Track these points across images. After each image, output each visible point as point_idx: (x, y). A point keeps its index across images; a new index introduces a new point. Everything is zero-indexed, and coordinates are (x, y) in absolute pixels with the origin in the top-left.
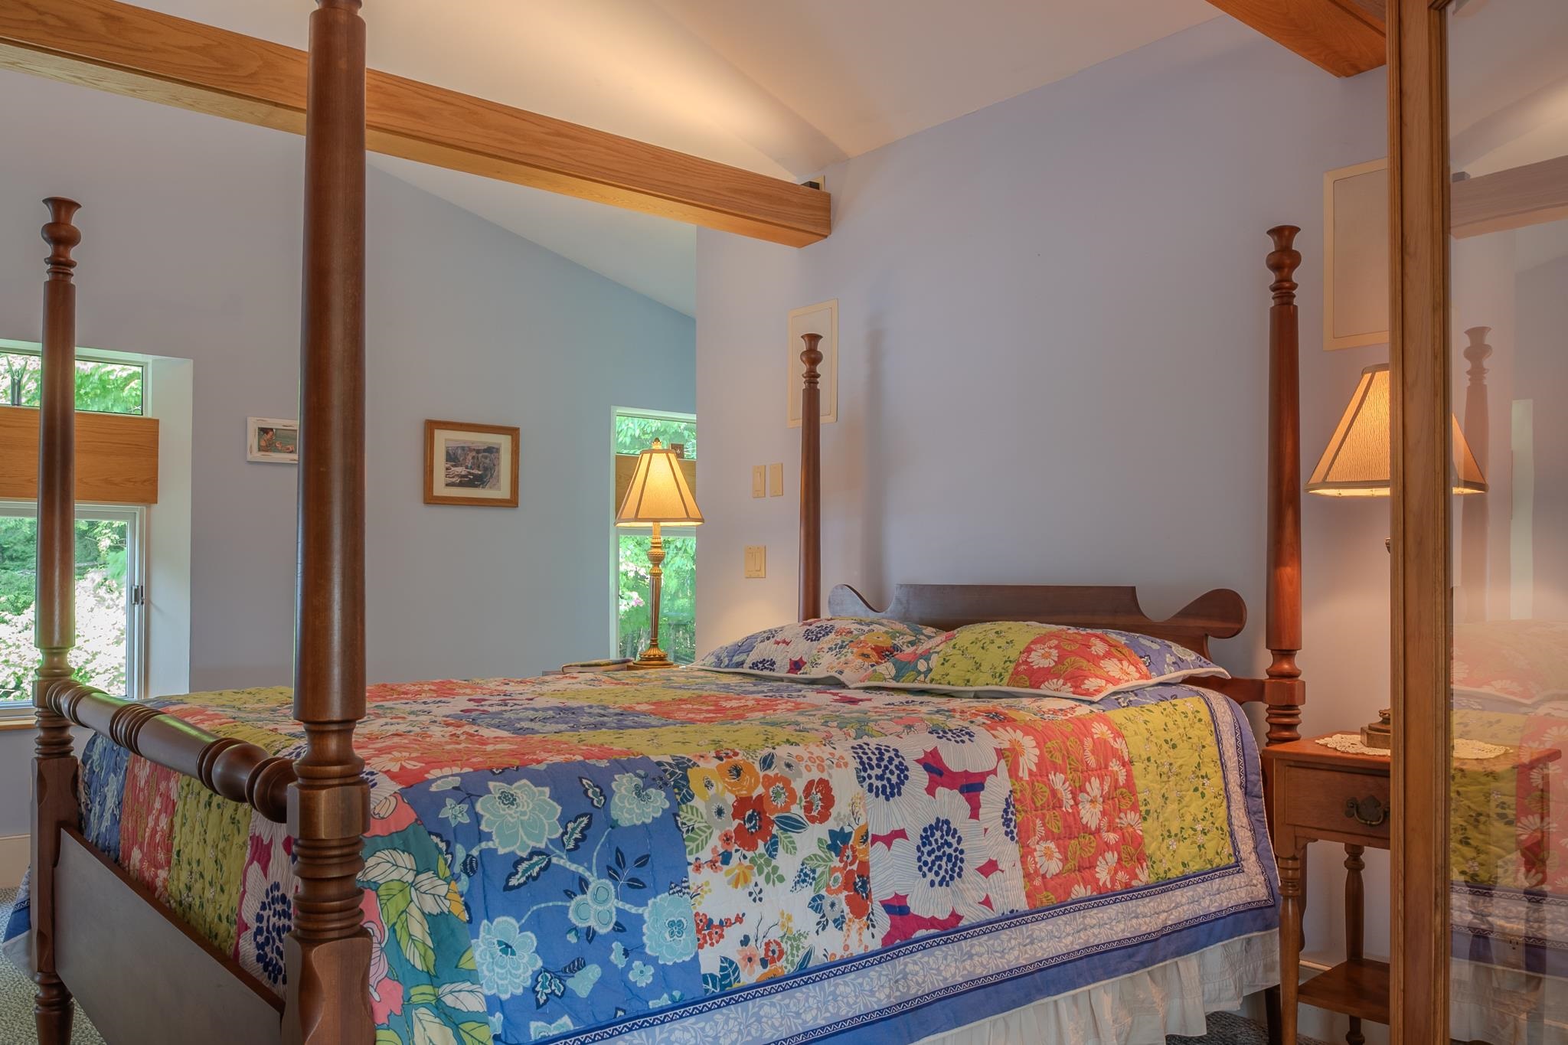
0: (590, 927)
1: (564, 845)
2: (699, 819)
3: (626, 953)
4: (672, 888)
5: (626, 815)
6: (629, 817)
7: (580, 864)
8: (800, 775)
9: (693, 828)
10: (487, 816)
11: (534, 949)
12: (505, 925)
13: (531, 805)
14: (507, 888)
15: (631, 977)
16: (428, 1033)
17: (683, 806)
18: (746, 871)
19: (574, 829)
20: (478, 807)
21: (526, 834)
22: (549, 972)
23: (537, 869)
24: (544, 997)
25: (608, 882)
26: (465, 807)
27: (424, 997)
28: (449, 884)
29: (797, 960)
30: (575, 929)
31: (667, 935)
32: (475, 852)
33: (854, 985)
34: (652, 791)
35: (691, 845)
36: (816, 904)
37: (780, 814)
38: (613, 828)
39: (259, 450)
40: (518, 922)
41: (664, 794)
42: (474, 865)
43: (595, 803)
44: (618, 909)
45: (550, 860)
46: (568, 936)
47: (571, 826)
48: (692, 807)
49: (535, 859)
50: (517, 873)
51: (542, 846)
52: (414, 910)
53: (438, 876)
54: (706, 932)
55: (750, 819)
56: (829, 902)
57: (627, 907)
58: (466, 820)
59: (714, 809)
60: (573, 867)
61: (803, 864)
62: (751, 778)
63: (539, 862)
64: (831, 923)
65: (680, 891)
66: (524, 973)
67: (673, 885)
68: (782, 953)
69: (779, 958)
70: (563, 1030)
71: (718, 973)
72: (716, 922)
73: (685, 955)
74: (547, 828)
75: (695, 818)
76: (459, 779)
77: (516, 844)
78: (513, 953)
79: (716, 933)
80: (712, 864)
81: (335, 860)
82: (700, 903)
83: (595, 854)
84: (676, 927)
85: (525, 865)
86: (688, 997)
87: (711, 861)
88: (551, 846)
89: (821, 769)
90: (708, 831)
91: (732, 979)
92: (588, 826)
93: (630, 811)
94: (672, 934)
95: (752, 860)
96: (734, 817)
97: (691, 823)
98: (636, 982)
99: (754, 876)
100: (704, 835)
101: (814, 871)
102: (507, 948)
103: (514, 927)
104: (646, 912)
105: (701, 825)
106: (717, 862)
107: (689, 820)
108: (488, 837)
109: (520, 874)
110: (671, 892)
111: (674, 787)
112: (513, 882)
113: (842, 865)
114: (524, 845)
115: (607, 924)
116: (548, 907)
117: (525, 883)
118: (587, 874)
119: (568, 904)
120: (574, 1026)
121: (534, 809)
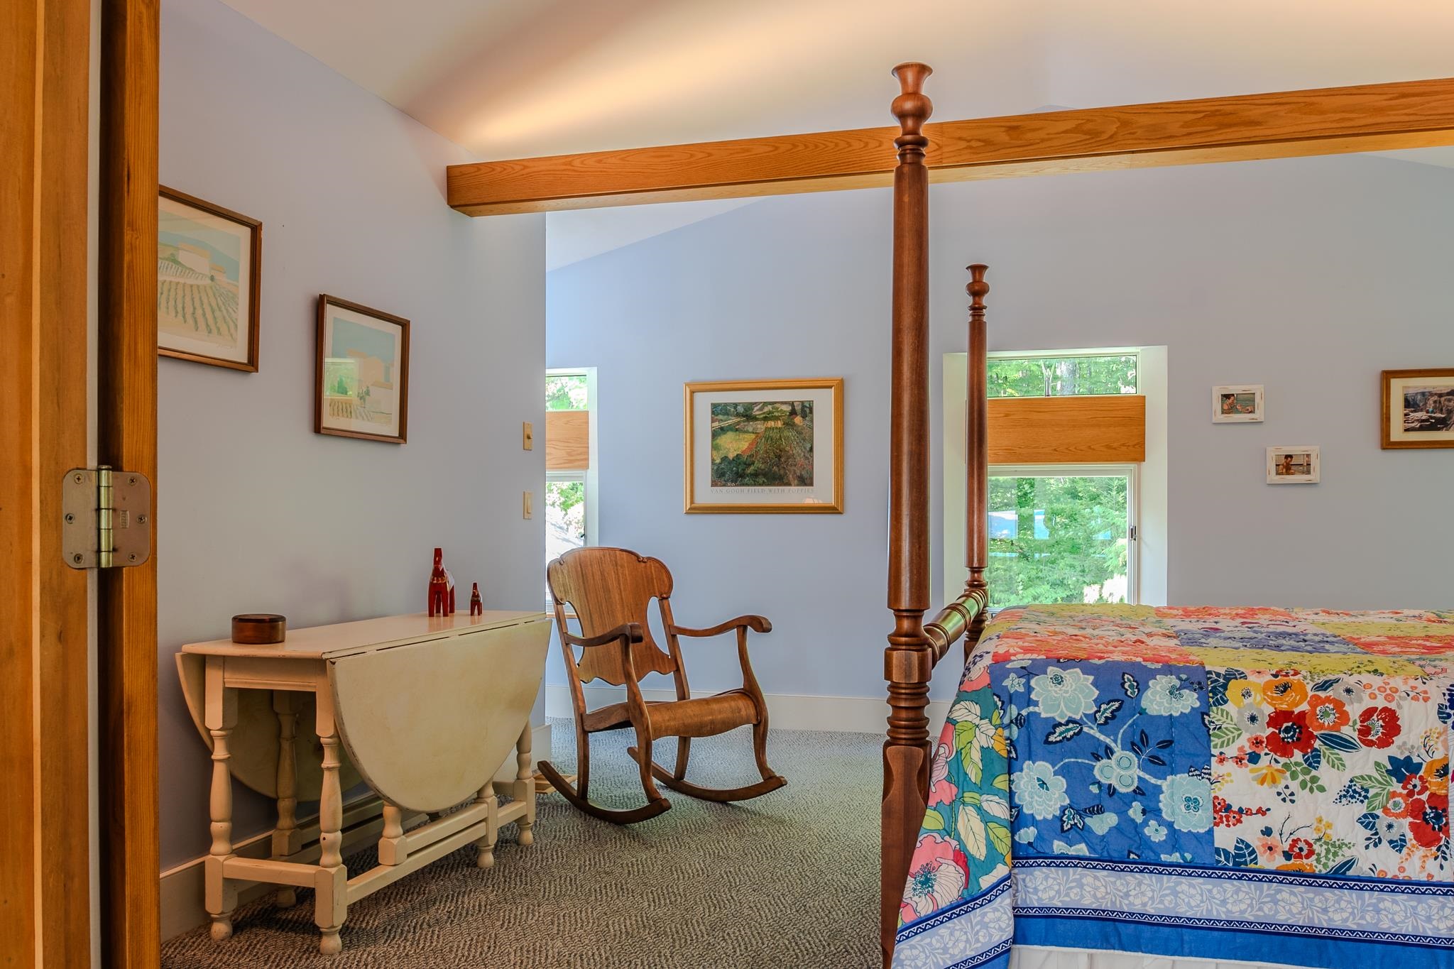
0: (1111, 784)
1: (1096, 719)
2: (1229, 721)
3: (1144, 812)
4: (1191, 772)
5: (1155, 706)
6: (1157, 708)
7: (1108, 736)
8: (1360, 700)
9: (1220, 728)
10: (1037, 689)
11: (1064, 790)
12: (1042, 768)
13: (1074, 687)
14: (1047, 742)
15: (1146, 831)
16: (971, 822)
17: (1214, 708)
18: (1276, 774)
19: (1106, 710)
20: (1033, 683)
21: (1065, 707)
22: (1073, 809)
23: (1071, 733)
24: (1069, 826)
25: (1131, 755)
26: (1023, 680)
27: (973, 800)
28: (996, 729)
29: (1331, 864)
30: (1099, 783)
31: (1183, 807)
32: (1024, 713)
33: (1405, 905)
34: (1186, 692)
35: (1215, 741)
36: (1368, 821)
37: (1326, 732)
38: (1140, 714)
39: (1223, 413)
40: (1053, 768)
41: (1196, 696)
42: (1022, 721)
43: (1129, 693)
44: (1139, 778)
45: (1082, 728)
46: (1091, 786)
47: (1104, 707)
48: (1223, 711)
49: (1071, 725)
50: (1055, 733)
51: (1077, 717)
52: (976, 745)
53: (991, 723)
54: (1224, 814)
55: (1287, 730)
56: (1385, 823)
57: (1147, 777)
58: (1022, 690)
59: (1247, 715)
60: (1102, 737)
61: (1351, 781)
62: (1296, 696)
63: (1073, 729)
64: (1385, 843)
65: (1200, 775)
66: (1055, 805)
67: (1192, 769)
68: (1311, 853)
69: (1308, 857)
70: (1081, 854)
71: (1233, 852)
72: (1235, 808)
73: (1200, 827)
74: (1083, 704)
75: (1224, 719)
76: (1031, 661)
77: (1056, 712)
78: (1047, 789)
79: (1234, 817)
80: (1239, 760)
81: (904, 696)
82: (1220, 789)
83: (1122, 731)
84: (1192, 803)
85: (1063, 728)
86: (1198, 861)
87: (1237, 758)
88: (1085, 719)
89: (1389, 698)
90: (1236, 733)
91: (1248, 859)
92: (1118, 709)
93: (1159, 704)
94: (1188, 807)
95: (1285, 765)
96: (1269, 725)
97: (1220, 723)
98: (1150, 836)
99: (1286, 779)
100: (1231, 736)
101: (1367, 791)
102: (1043, 784)
103: (1050, 770)
104: (1164, 785)
105: (1228, 726)
106: (1244, 759)
107: (1219, 720)
108: (1036, 704)
109: (1057, 734)
110: (1191, 774)
111: (1211, 691)
112: (1052, 738)
113: (1405, 792)
114: (1062, 713)
115: (1128, 786)
116: (1077, 762)
117: (1060, 741)
118: (1113, 745)
119: (1094, 764)
120: (1090, 853)
121: (1075, 690)
